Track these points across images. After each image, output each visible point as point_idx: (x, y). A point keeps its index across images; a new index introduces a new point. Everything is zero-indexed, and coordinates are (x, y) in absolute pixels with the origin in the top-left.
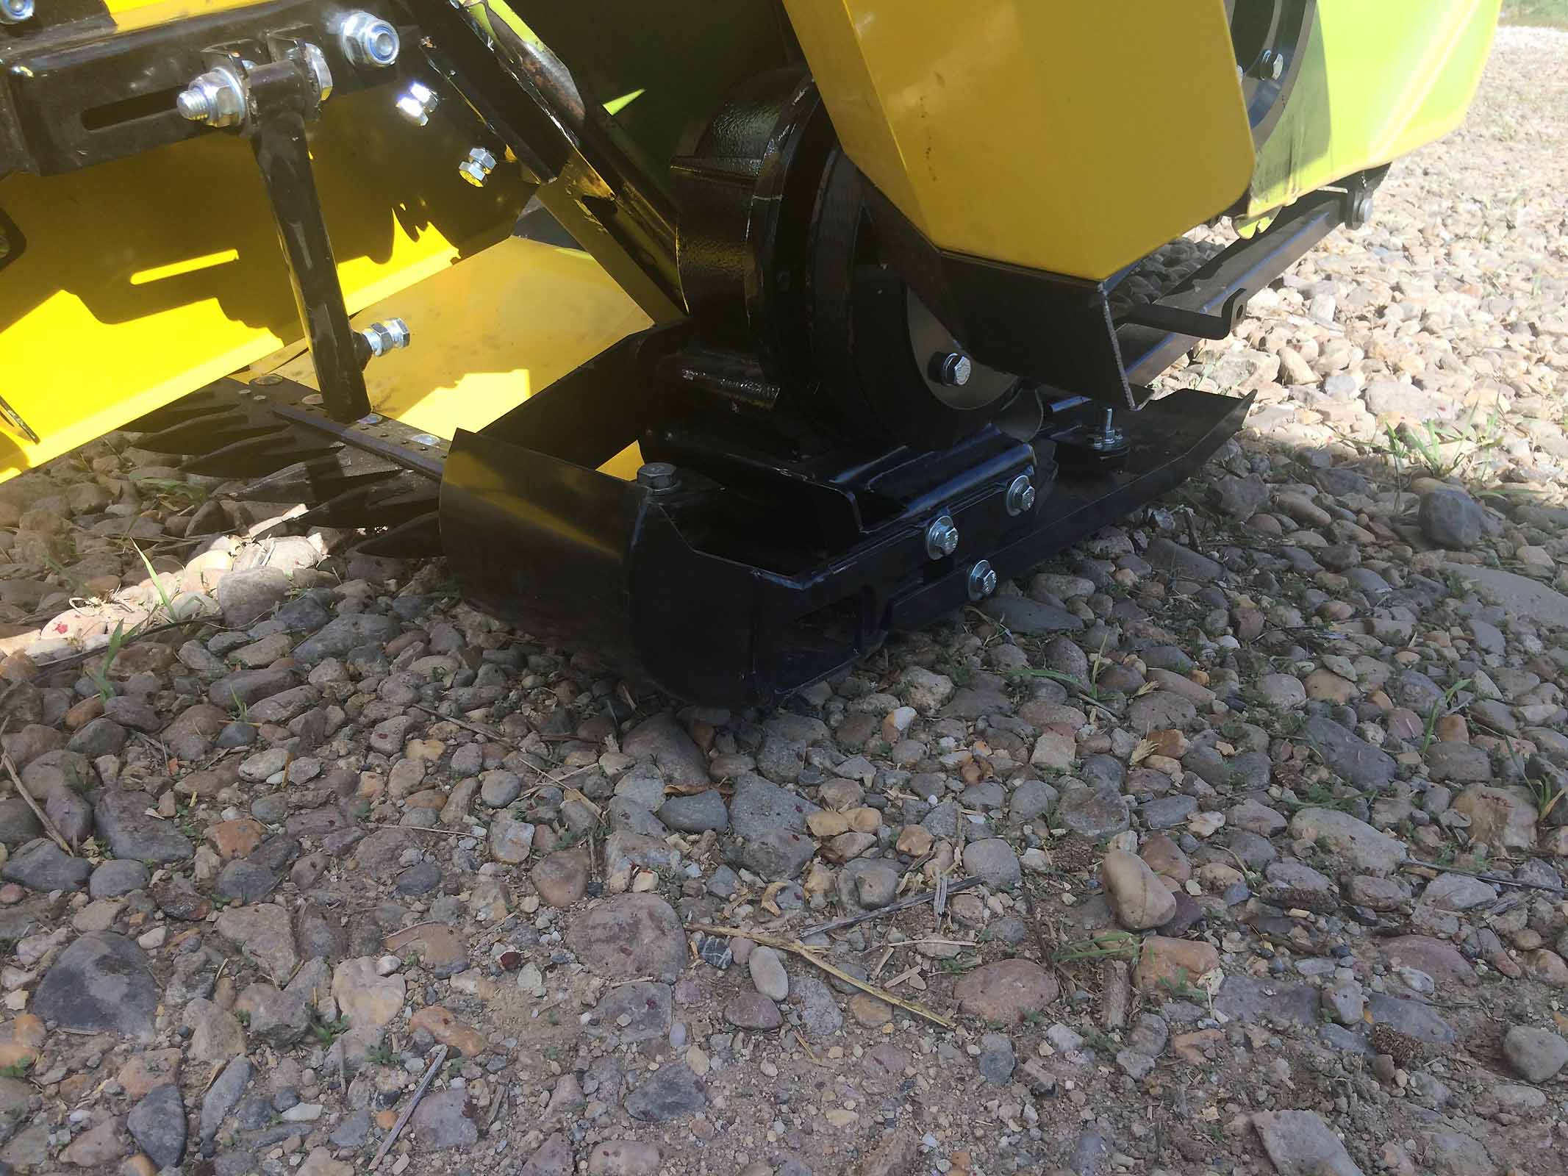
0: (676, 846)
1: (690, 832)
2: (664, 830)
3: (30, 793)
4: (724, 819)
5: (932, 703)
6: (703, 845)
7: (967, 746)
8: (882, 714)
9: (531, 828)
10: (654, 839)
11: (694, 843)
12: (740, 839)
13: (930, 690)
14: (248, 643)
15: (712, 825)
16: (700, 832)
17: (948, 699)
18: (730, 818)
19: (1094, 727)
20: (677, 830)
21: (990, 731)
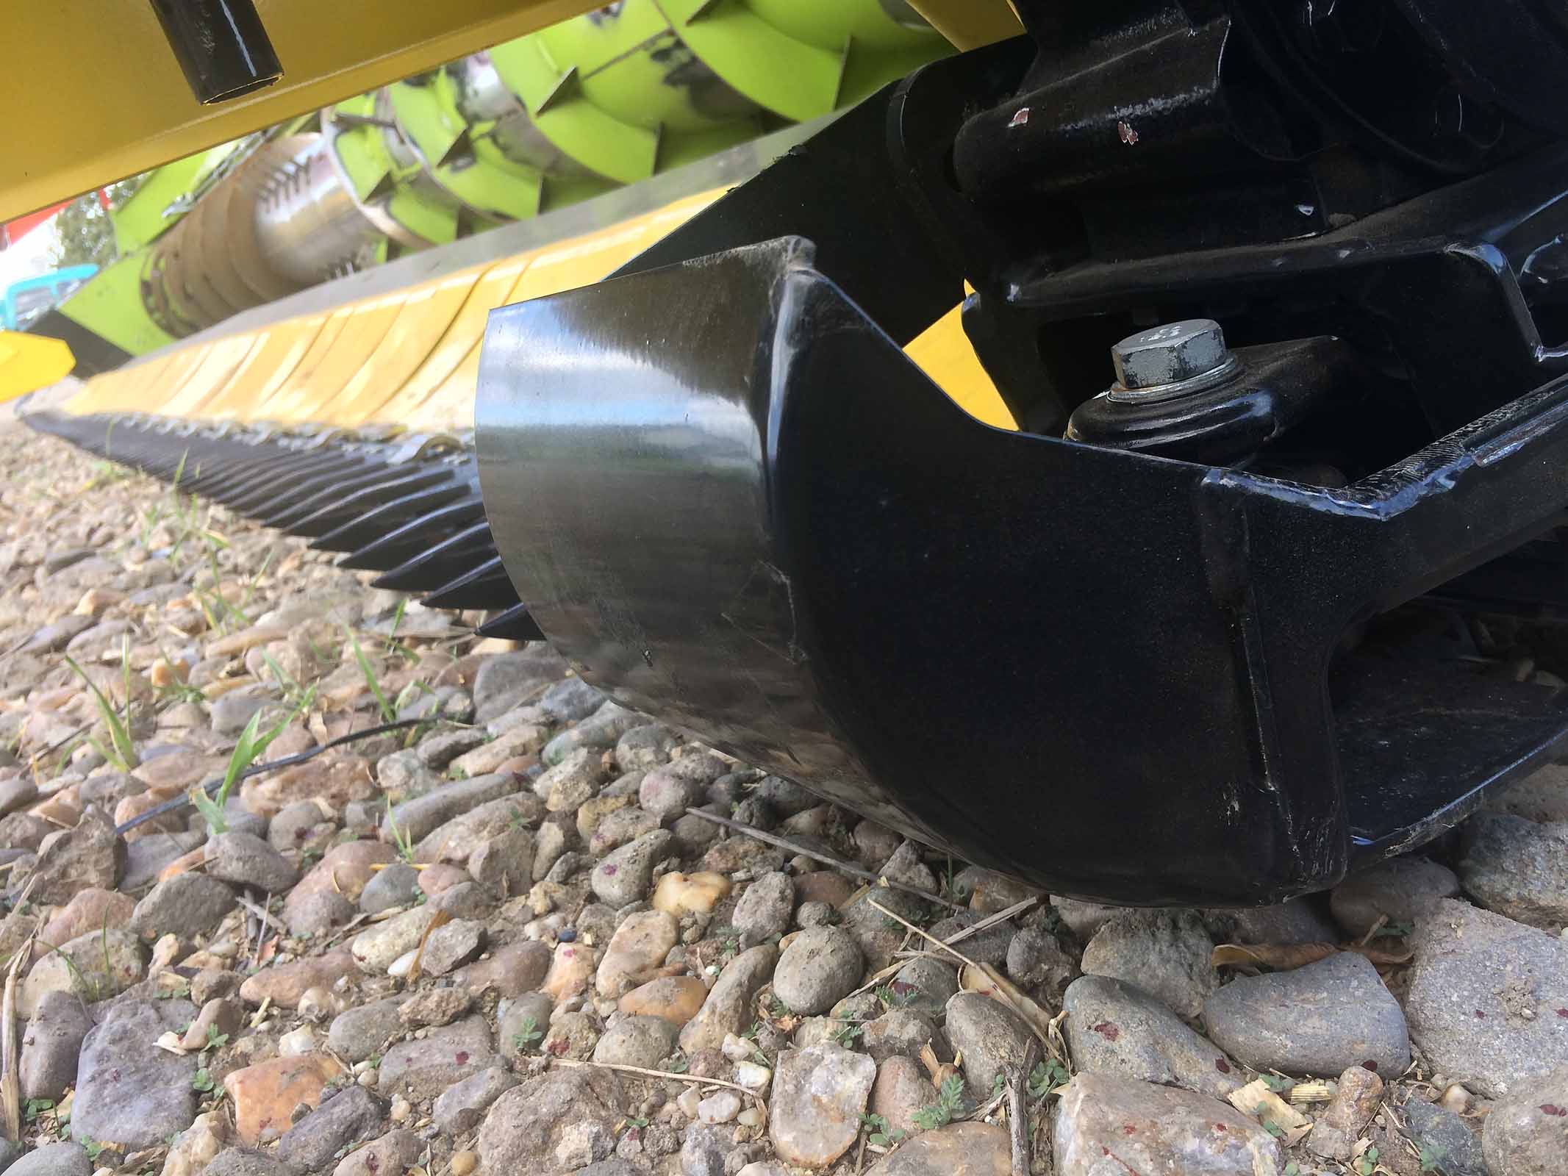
0: (1261, 1116)
1: (1299, 1074)
2: (1222, 1067)
4: (1396, 1030)
6: (1345, 1112)
9: (868, 1065)
10: (1197, 1097)
11: (1313, 1105)
12: (1456, 1093)
14: (480, 744)
15: (1362, 1050)
16: (1330, 1074)
18: (1413, 1028)
20: (1262, 1069)
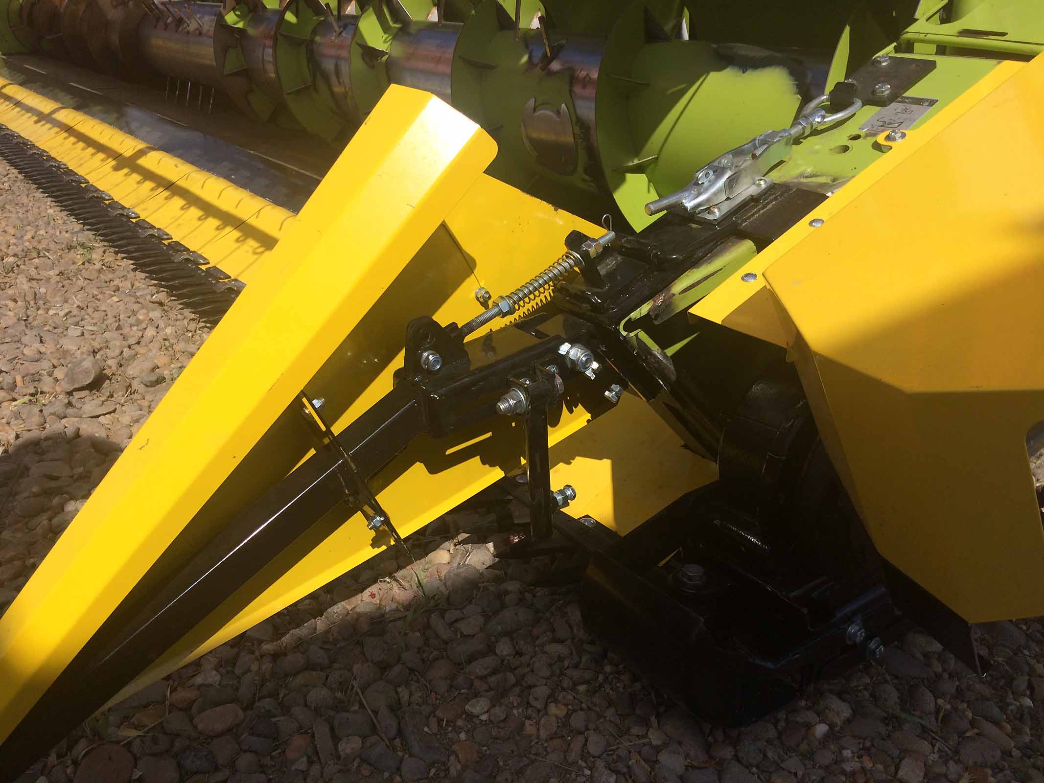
3: (370, 708)
5: (839, 723)
7: (858, 757)
8: (809, 726)
9: (614, 776)
13: (838, 713)
14: (463, 619)
17: (848, 721)
19: (936, 756)
21: (873, 750)
